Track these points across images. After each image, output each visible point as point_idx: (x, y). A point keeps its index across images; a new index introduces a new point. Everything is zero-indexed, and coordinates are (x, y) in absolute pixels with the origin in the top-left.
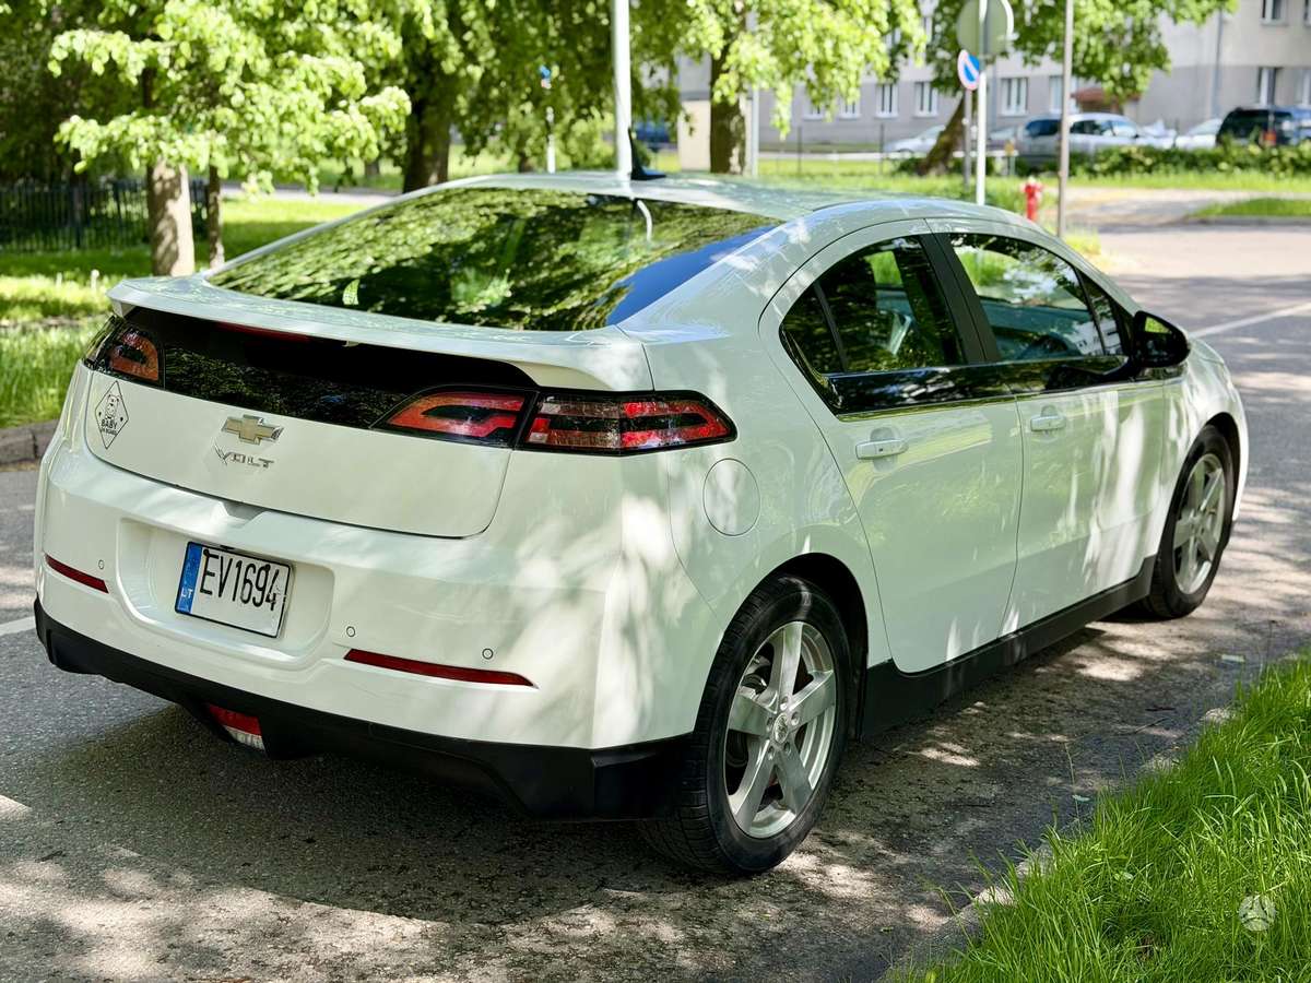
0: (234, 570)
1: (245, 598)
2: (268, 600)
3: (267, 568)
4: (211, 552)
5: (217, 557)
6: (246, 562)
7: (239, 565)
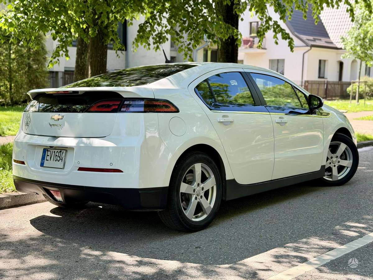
0: (53, 153)
1: (56, 160)
2: (61, 160)
3: (61, 152)
4: (49, 150)
5: (50, 151)
6: (56, 151)
7: (54, 152)
